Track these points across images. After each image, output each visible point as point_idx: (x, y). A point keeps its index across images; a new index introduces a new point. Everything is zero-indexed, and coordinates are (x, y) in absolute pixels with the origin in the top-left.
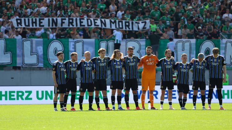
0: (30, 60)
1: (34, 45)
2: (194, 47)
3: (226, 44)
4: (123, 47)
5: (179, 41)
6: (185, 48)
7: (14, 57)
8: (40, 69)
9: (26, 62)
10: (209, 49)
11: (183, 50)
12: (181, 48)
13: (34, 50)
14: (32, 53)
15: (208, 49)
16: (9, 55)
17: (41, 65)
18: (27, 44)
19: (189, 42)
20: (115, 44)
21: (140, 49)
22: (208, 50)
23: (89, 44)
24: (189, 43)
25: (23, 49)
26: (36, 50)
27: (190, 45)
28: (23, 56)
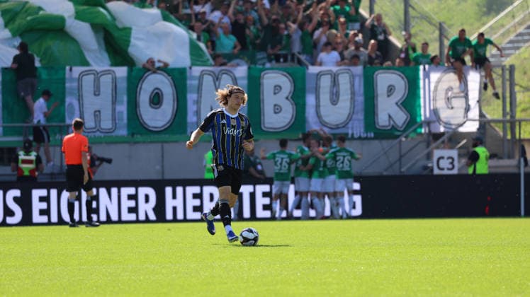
2: (123, 86)
3: (201, 78)
5: (86, 71)
6: (102, 89)
10: (161, 91)
11: (97, 92)
12: (92, 89)
15: (156, 91)
19: (109, 74)
22: (157, 93)
24: (110, 76)
27: (115, 81)
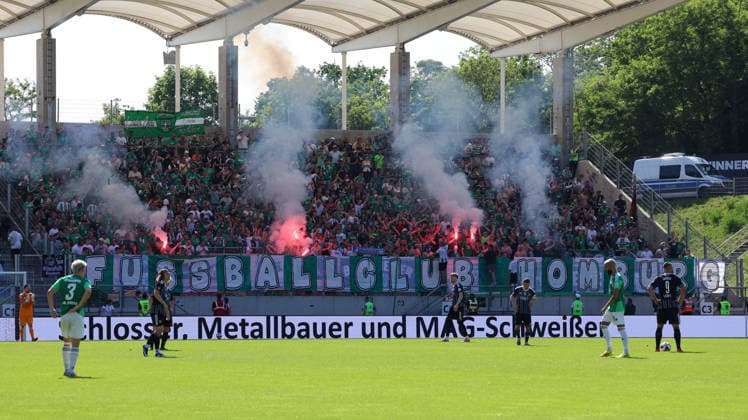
0: (334, 283)
1: (339, 264)
2: (539, 266)
4: (450, 266)
5: (521, 260)
7: (313, 279)
8: (346, 294)
9: (328, 286)
10: (559, 269)
11: (527, 270)
12: (524, 268)
13: (339, 272)
14: (336, 274)
16: (307, 276)
17: (347, 289)
18: (330, 264)
20: (440, 264)
21: (472, 269)
22: (557, 271)
23: (408, 263)
24: (533, 262)
25: (325, 268)
26: (342, 270)
27: (535, 264)
28: (325, 277)
